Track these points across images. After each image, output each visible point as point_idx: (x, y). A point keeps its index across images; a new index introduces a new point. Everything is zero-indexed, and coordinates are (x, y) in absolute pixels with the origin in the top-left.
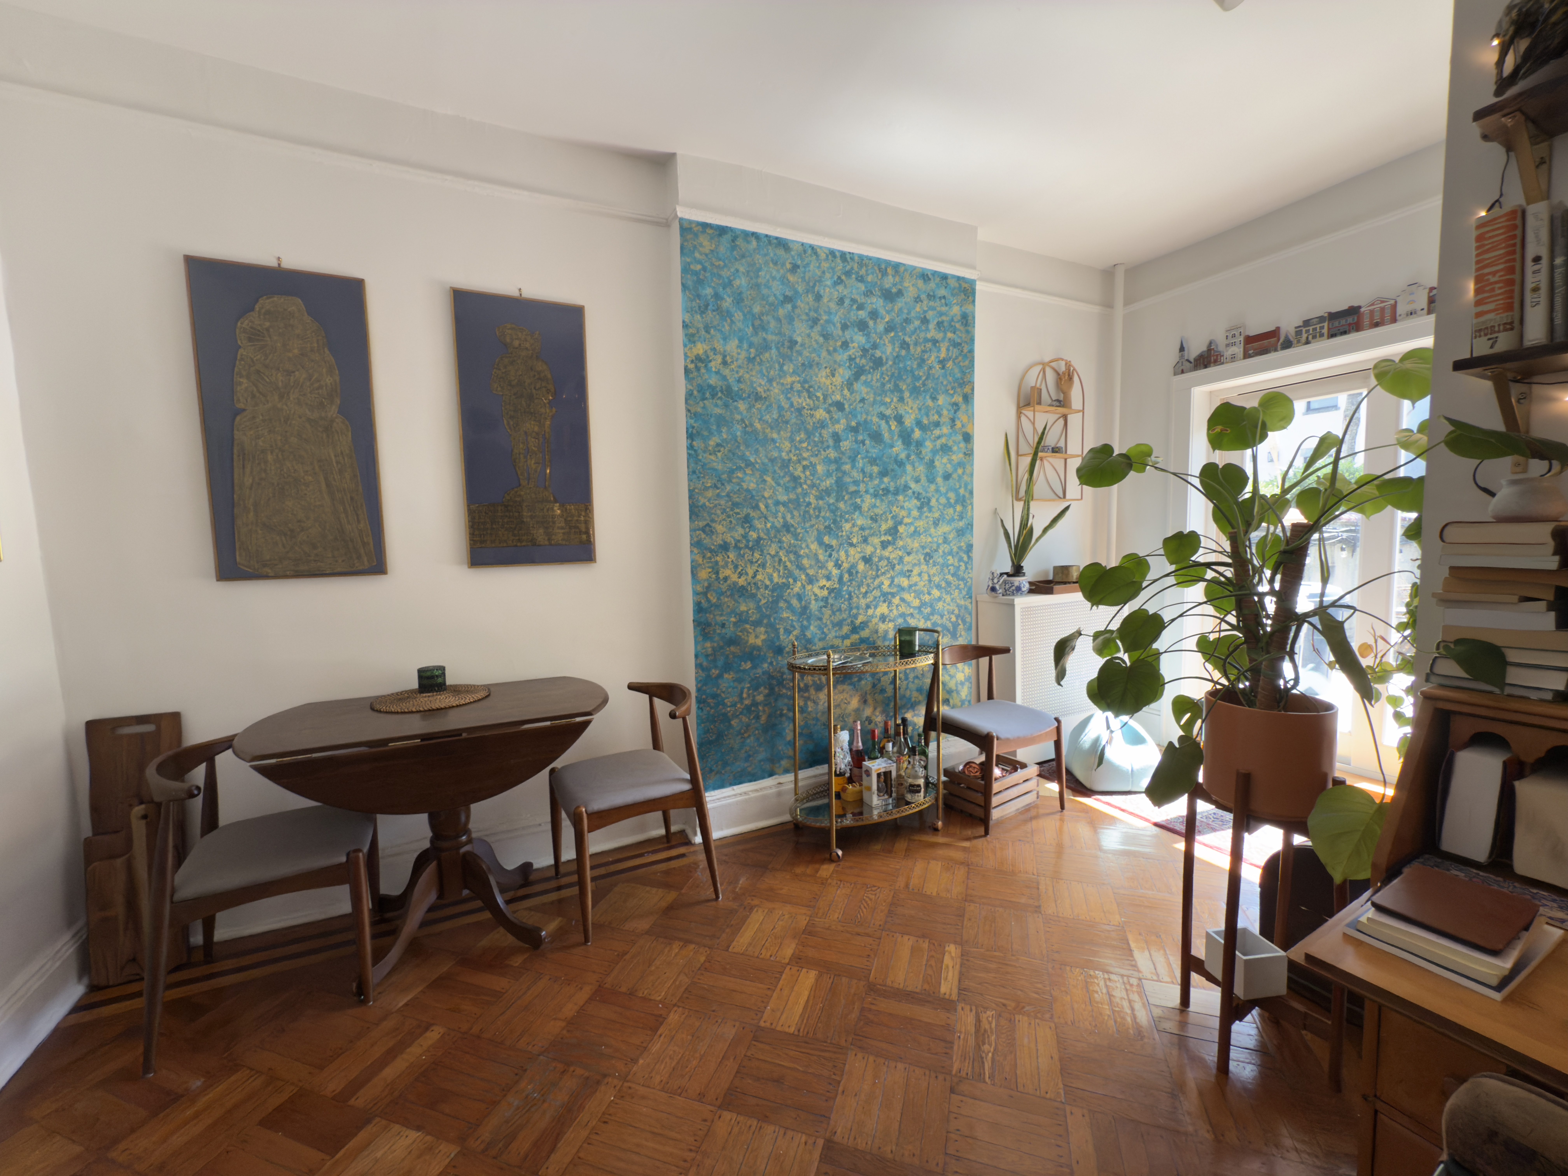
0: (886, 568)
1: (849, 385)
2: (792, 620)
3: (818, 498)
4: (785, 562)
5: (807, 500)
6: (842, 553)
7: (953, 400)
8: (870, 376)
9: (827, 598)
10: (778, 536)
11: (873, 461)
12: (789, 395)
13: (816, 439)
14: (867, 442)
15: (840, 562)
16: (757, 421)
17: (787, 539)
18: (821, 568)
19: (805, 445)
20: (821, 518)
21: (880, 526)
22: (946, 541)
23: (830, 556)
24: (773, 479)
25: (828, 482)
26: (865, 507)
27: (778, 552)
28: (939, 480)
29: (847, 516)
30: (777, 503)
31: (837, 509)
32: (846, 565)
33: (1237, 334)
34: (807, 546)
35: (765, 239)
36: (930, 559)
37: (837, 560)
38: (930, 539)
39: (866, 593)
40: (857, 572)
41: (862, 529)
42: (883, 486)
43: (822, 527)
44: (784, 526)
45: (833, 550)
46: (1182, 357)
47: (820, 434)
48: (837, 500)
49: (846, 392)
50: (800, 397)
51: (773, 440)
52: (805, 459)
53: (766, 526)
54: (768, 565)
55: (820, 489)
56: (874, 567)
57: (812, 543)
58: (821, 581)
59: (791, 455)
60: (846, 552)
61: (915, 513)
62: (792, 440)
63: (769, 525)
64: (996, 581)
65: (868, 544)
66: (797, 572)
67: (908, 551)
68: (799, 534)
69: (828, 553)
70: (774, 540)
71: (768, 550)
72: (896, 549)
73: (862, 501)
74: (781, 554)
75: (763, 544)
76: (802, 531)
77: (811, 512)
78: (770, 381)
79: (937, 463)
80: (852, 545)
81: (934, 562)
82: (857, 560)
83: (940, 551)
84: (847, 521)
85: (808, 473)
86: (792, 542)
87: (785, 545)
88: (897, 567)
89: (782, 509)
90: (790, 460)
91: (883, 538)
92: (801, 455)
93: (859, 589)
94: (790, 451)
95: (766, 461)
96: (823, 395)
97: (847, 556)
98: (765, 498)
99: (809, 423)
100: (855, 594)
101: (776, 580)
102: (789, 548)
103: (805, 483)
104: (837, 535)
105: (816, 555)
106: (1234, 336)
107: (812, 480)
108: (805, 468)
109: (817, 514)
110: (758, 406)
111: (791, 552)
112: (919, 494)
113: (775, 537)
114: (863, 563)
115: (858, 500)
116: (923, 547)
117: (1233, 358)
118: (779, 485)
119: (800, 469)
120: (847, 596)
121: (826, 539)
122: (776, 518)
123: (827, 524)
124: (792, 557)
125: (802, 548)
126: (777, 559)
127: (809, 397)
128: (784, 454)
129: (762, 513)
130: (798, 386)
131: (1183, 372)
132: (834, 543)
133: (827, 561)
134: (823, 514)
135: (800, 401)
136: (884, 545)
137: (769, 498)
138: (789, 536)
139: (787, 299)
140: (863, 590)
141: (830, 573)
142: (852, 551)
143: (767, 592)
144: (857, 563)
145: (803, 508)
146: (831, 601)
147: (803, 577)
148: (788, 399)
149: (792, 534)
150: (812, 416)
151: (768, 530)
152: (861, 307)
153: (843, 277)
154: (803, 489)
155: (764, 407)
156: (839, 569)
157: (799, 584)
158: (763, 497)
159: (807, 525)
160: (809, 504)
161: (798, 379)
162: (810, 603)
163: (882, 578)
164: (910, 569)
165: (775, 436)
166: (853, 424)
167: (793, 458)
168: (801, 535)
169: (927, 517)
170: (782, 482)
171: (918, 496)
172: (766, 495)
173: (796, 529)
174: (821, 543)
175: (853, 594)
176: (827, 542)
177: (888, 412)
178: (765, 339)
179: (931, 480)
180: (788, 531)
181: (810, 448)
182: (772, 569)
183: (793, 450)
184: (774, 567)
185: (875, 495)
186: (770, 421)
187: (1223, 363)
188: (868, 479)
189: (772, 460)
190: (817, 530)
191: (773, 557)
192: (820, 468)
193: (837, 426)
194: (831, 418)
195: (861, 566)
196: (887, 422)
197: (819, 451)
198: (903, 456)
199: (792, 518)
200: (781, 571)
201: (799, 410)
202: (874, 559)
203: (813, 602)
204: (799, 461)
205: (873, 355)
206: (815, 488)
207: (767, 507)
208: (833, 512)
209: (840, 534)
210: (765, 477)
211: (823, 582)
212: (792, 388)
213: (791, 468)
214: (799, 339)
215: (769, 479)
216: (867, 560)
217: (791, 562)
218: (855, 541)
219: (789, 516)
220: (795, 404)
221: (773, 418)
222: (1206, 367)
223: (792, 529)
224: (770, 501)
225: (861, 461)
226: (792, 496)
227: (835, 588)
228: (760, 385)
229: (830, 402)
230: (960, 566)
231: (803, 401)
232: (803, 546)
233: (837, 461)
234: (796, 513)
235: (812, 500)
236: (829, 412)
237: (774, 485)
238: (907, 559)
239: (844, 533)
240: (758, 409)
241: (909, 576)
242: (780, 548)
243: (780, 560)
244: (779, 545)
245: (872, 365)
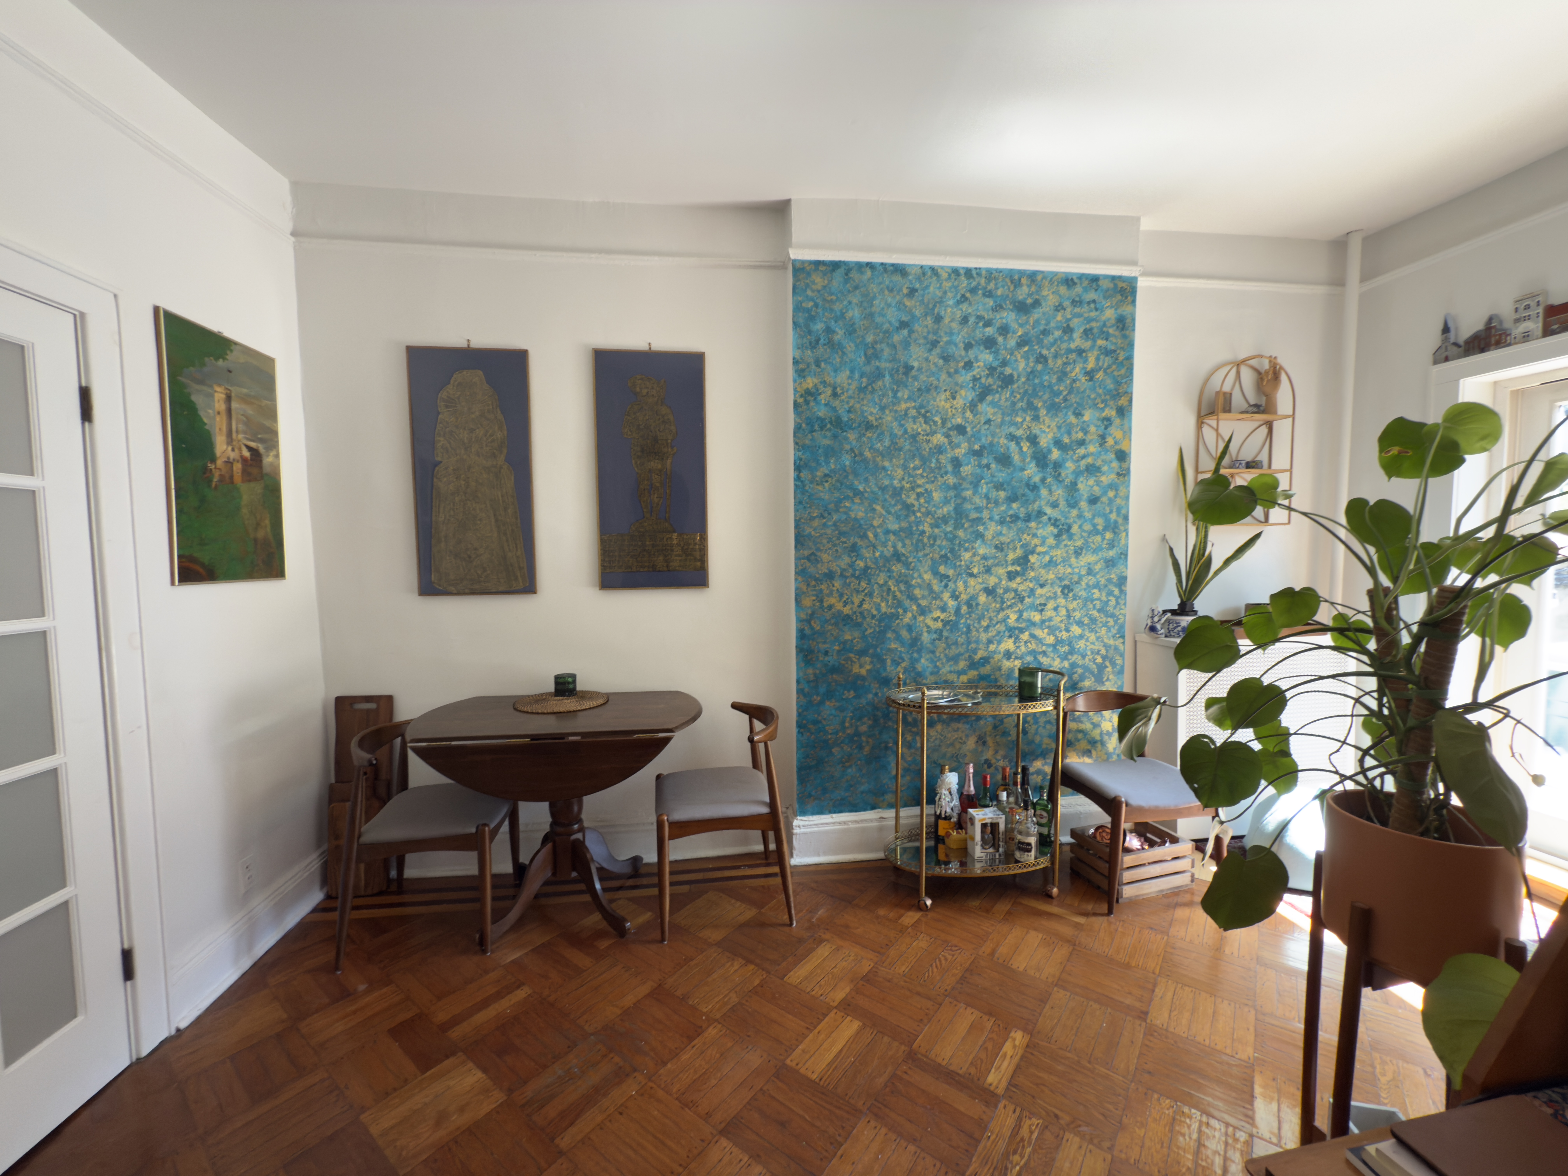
0: (1013, 601)
1: (973, 406)
2: (901, 651)
3: (932, 526)
4: (894, 592)
5: (921, 528)
6: (960, 584)
7: (1104, 414)
8: (997, 396)
9: (941, 631)
10: (887, 565)
11: (999, 486)
12: (903, 422)
13: (933, 465)
14: (993, 466)
15: (957, 593)
16: (867, 450)
17: (897, 568)
18: (935, 599)
19: (920, 472)
20: (936, 547)
21: (1006, 556)
22: (1090, 572)
23: (946, 586)
24: (883, 507)
25: (945, 509)
26: (989, 535)
27: (886, 582)
28: (1083, 504)
29: (967, 545)
30: (887, 532)
31: (955, 537)
32: (964, 597)
33: (1533, 304)
34: (920, 576)
35: (881, 267)
36: (1069, 592)
37: (954, 591)
38: (1069, 570)
39: (988, 627)
40: (977, 604)
41: (985, 558)
42: (1011, 512)
43: (937, 556)
44: (893, 555)
45: (950, 581)
46: (1445, 340)
47: (937, 460)
48: (955, 528)
49: (968, 414)
50: (915, 422)
51: (884, 468)
52: (919, 486)
53: (874, 555)
54: (875, 594)
55: (936, 516)
56: (999, 599)
57: (926, 572)
58: (935, 612)
59: (904, 483)
60: (965, 582)
61: (1051, 541)
62: (905, 467)
63: (877, 554)
64: (1156, 619)
65: (991, 574)
66: (907, 603)
67: (1041, 582)
68: (911, 563)
69: (943, 584)
70: (883, 569)
71: (876, 579)
72: (1026, 580)
73: (986, 529)
74: (890, 583)
75: (870, 573)
76: (914, 560)
77: (926, 540)
78: (883, 409)
79: (1080, 486)
80: (972, 575)
81: (1074, 595)
82: (977, 591)
83: (1083, 583)
84: (966, 550)
85: (922, 501)
86: (903, 571)
87: (895, 574)
88: (1027, 600)
89: (892, 537)
90: (902, 488)
91: (1010, 568)
92: (915, 482)
93: (979, 622)
94: (903, 479)
95: (876, 489)
96: (942, 419)
97: (966, 586)
98: (874, 527)
99: (925, 449)
100: (974, 627)
101: (884, 610)
102: (899, 577)
103: (919, 511)
104: (955, 564)
105: (929, 584)
106: (1528, 307)
107: (927, 508)
108: (919, 495)
109: (932, 542)
110: (869, 434)
111: (901, 582)
112: (1056, 520)
113: (884, 566)
114: (985, 595)
115: (981, 528)
116: (1061, 579)
117: (1526, 337)
118: (889, 513)
119: (914, 496)
120: (965, 629)
121: (942, 569)
122: (886, 547)
123: (943, 553)
124: (902, 587)
125: (913, 578)
126: (885, 588)
127: (925, 422)
128: (895, 482)
129: (870, 542)
130: (913, 412)
131: (1447, 359)
132: (951, 572)
133: (942, 592)
134: (938, 542)
135: (915, 427)
136: (1011, 576)
137: (878, 527)
138: (899, 566)
139: (903, 325)
140: (984, 623)
141: (946, 604)
142: (972, 582)
143: (873, 621)
144: (978, 594)
145: (916, 536)
146: (945, 634)
147: (914, 608)
148: (902, 426)
149: (903, 563)
150: (928, 441)
151: (876, 559)
152: (988, 324)
153: (968, 295)
154: (916, 517)
155: (875, 435)
156: (956, 599)
157: (909, 615)
158: (872, 525)
159: (921, 554)
160: (923, 532)
161: (913, 404)
162: (921, 635)
163: (1008, 612)
164: (1043, 602)
165: (887, 464)
166: (977, 447)
167: (906, 485)
168: (913, 564)
169: (1066, 546)
170: (893, 511)
171: (1055, 523)
172: (875, 523)
173: (907, 558)
174: (936, 573)
175: (971, 627)
176: (943, 572)
177: (1019, 433)
178: (878, 368)
179: (1073, 504)
180: (899, 560)
181: (925, 474)
182: (879, 599)
183: (906, 478)
184: (882, 596)
185: (1002, 522)
186: (881, 449)
187: (1509, 345)
188: (993, 505)
189: (883, 489)
190: (932, 559)
191: (881, 586)
192: (936, 496)
193: (957, 451)
194: (950, 443)
195: (983, 598)
196: (1018, 444)
197: (936, 477)
198: (1037, 479)
199: (904, 546)
200: (890, 601)
201: (914, 437)
202: (998, 590)
203: (925, 634)
204: (913, 489)
205: (1002, 373)
206: (930, 516)
207: (876, 536)
208: (951, 540)
209: (958, 563)
210: (874, 506)
211: (937, 614)
212: (906, 414)
213: (903, 496)
214: (916, 364)
215: (878, 508)
216: (990, 592)
217: (901, 592)
218: (975, 571)
219: (900, 545)
220: (909, 430)
221: (885, 446)
222: (1482, 350)
223: (903, 558)
224: (879, 530)
225: (985, 486)
226: (904, 524)
227: (951, 621)
228: (871, 413)
229: (950, 425)
230: (1109, 601)
231: (920, 427)
232: (916, 575)
233: (955, 487)
234: (907, 542)
235: (926, 528)
236: (947, 436)
237: (884, 513)
238: (1039, 591)
239: (963, 563)
240: (868, 438)
241: (1042, 610)
242: (889, 577)
243: (889, 589)
244: (889, 574)
245: (1000, 383)
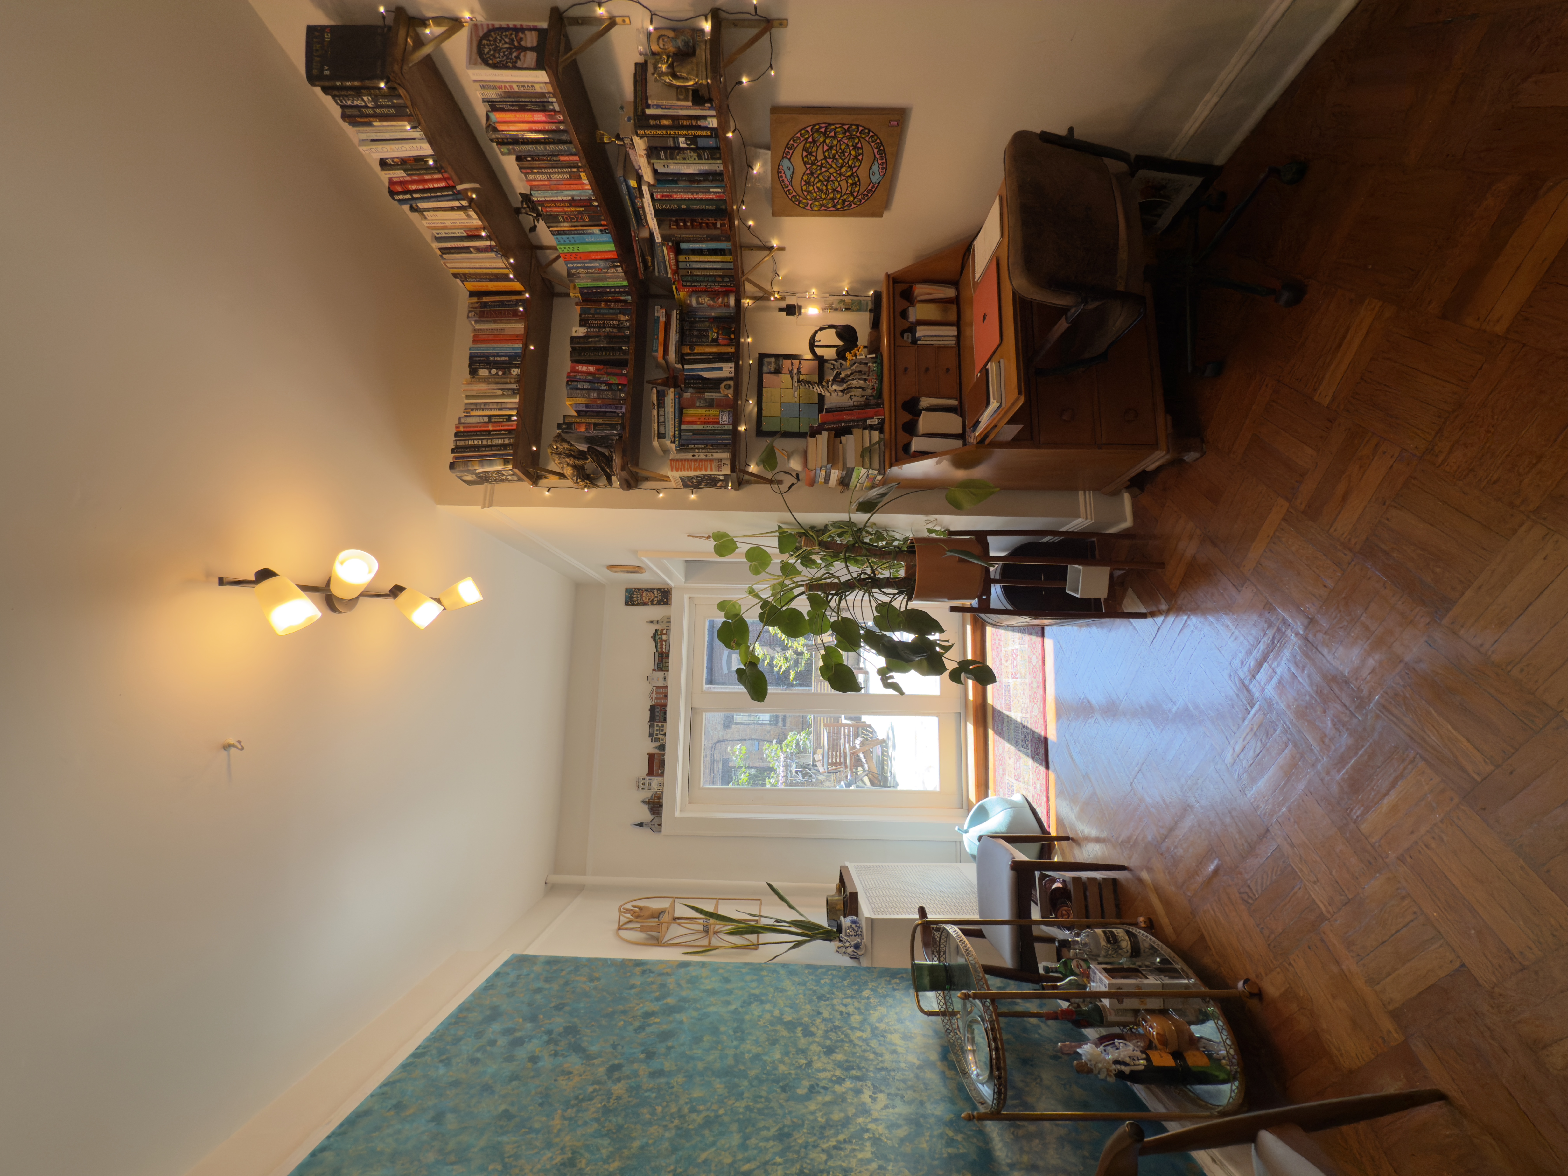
0: (840, 1034)
1: (588, 1057)
2: (931, 1136)
3: (740, 1096)
4: (839, 1142)
5: (741, 1110)
6: (822, 1075)
7: (638, 973)
8: (585, 1038)
9: (889, 1094)
10: (797, 1148)
11: (697, 1040)
12: (580, 1123)
13: (654, 1095)
14: (670, 1044)
15: (834, 1078)
16: (606, 1166)
17: (800, 1137)
18: (844, 1100)
19: (659, 1109)
20: (770, 1096)
21: (784, 1037)
22: (802, 984)
23: (825, 1088)
24: (703, 1150)
25: (718, 1086)
26: (756, 1050)
27: (823, 1150)
28: (729, 986)
29: (768, 1068)
30: (744, 1146)
31: (757, 1077)
32: (838, 1073)
33: (643, 781)
34: (813, 1113)
35: (332, 1139)
36: (825, 997)
37: (831, 1081)
38: (801, 996)
39: (874, 1053)
40: (847, 1061)
41: (787, 1054)
42: (731, 1032)
43: (783, 1095)
44: (781, 1140)
45: (818, 1085)
46: (647, 825)
47: (647, 1091)
48: (746, 1077)
49: (596, 1062)
50: (586, 1110)
51: (642, 1148)
52: (680, 1110)
53: (780, 1164)
54: (844, 1164)
55: (727, 1094)
56: (839, 1044)
57: (806, 1107)
58: (863, 1100)
59: (671, 1125)
60: (819, 1071)
61: (768, 1007)
62: (648, 1124)
63: (778, 1160)
64: (847, 944)
65: (807, 1049)
66: (852, 1129)
67: (816, 1014)
68: (793, 1122)
69: (822, 1091)
70: (802, 1154)
71: (820, 1163)
72: (813, 1024)
73: (749, 1052)
74: (825, 1146)
75: (810, 1170)
76: (788, 1117)
77: (759, 1106)
78: (549, 1145)
79: (709, 987)
80: (809, 1064)
81: (828, 993)
82: (830, 1061)
83: (815, 988)
84: (776, 1068)
85: (701, 1107)
86: (805, 1131)
87: (810, 1140)
88: (837, 1023)
89: (753, 1141)
90: (678, 1128)
91: (800, 1035)
92: (672, 1115)
93: (872, 1060)
94: (665, 1126)
95: (674, 1157)
96: (593, 1084)
97: (824, 1070)
98: (734, 1162)
99: (629, 1102)
100: (878, 1064)
101: (869, 1155)
102: (815, 1135)
103: (716, 1111)
104: (794, 1079)
105: (825, 1104)
106: (644, 784)
107: (712, 1103)
108: (693, 1110)
109: (763, 1100)
110: (582, 1164)
111: (822, 1133)
112: (744, 1002)
113: (798, 1152)
114: (834, 1055)
115: (747, 1056)
116: (810, 1001)
117: (660, 784)
118: (714, 1144)
119: (694, 1116)
120: (883, 1073)
121: (801, 1091)
122: (768, 1149)
123: (778, 1090)
125: (816, 1120)
126: (834, 1152)
127: (591, 1099)
128: (667, 1135)
129: (758, 1167)
130: (570, 1112)
131: (660, 825)
132: (806, 1083)
133: (834, 1092)
134: (764, 1094)
135: (593, 1109)
136: (809, 1034)
137: (734, 1156)
138: (796, 1135)
139: (438, 1118)
140: (872, 1056)
141: (851, 1089)
142: (818, 1065)
143: (890, 1168)
144: (833, 1060)
145: (753, 1115)
146: (893, 1090)
147: (860, 1120)
148: (585, 1123)
149: (793, 1130)
150: (619, 1098)
151: (786, 1161)
152: (493, 1043)
153: (444, 1057)
154: (725, 1114)
155: (587, 1155)
156: (844, 1080)
157: (871, 1126)
158: (731, 1165)
159: (780, 1111)
160: (748, 1108)
161: (559, 1111)
162: (900, 1115)
163: (853, 1037)
164: (839, 1013)
165: (636, 1144)
166: (642, 1056)
167: (675, 1124)
168: (795, 1120)
169: (773, 997)
170: (711, 1139)
171: (747, 1003)
172: (728, 1160)
173: (784, 1126)
174: (808, 1097)
175: (878, 1067)
176: (806, 1091)
177: (637, 1024)
178: (482, 1149)
179: (728, 992)
180: (789, 1135)
181: (665, 1104)
182: (852, 1160)
183: (665, 1123)
184: (846, 1156)
185: (742, 1040)
186: (611, 1149)
187: (662, 792)
188: (720, 1045)
189: (675, 1149)
190: (787, 1101)
191: (830, 1157)
192: (697, 1093)
193: (641, 1073)
194: (628, 1077)
195: (839, 1057)
196: (649, 1025)
197: (672, 1094)
198: (695, 1014)
199: (768, 1129)
200: (854, 1147)
201: (606, 1111)
202: (827, 1044)
203: (896, 1110)
204: (682, 1117)
205: (560, 1035)
206: (725, 1100)
207: (748, 1160)
208: (761, 1082)
209: (794, 1076)
210: (700, 1161)
211: (866, 1097)
212: (570, 1119)
213: (691, 1127)
214: (503, 1107)
215: (704, 1156)
216: (829, 1051)
217: (837, 1134)
218: (803, 1062)
219: (765, 1133)
220: (595, 1115)
221: (609, 1144)
222: (661, 806)
223: (786, 1130)
224: (740, 1156)
225: (695, 1051)
226: (734, 1127)
227: (873, 1084)
228: (551, 1159)
229: (606, 1077)
230: (832, 974)
231: (594, 1108)
232: (811, 1117)
233: (690, 1077)
234: (761, 1124)
235: (741, 1105)
236: (619, 1080)
237: (713, 1149)
238: (826, 1015)
239: (793, 1072)
240: (587, 1164)
241: (848, 1014)
242: (815, 1146)
243: (835, 1147)
244: (810, 1147)
245: (571, 1036)
